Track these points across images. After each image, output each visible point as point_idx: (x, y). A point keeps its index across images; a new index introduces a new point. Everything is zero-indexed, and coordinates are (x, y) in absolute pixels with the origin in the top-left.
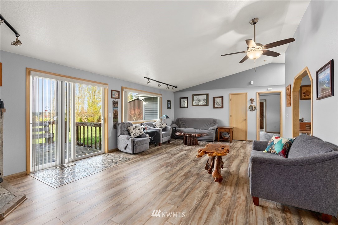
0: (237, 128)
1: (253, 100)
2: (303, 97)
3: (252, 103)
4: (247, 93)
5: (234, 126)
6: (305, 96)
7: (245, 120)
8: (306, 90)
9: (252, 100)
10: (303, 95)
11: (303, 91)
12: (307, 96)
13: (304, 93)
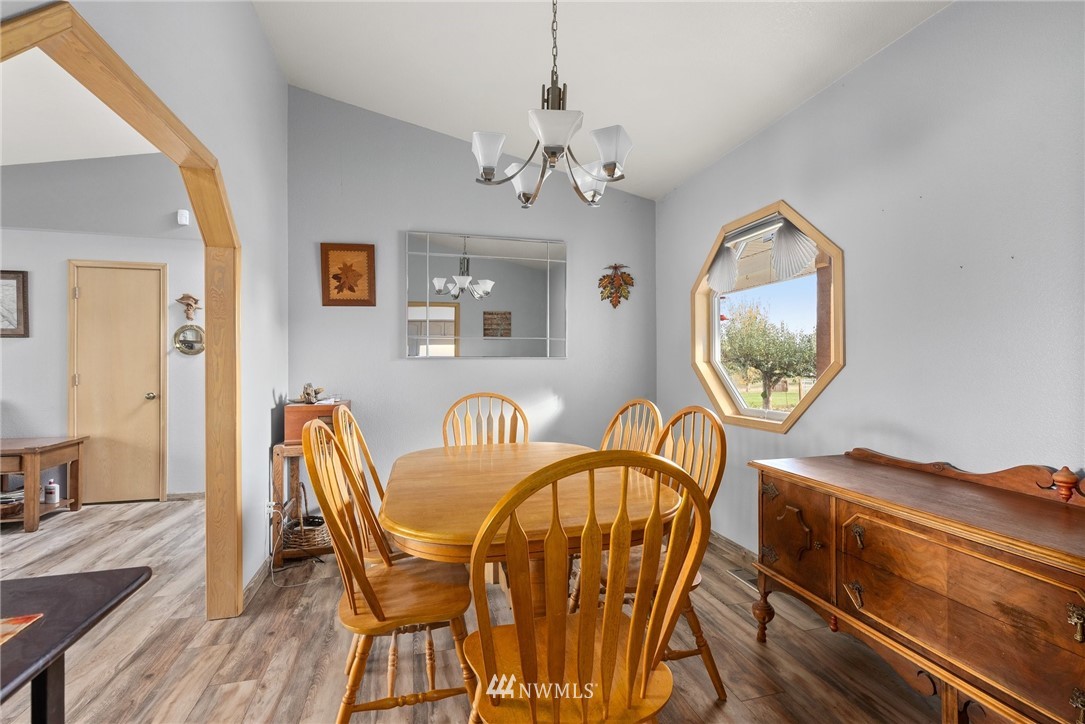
0: (112, 443)
1: (196, 302)
2: (334, 294)
3: (188, 318)
4: (164, 266)
5: (96, 430)
6: (340, 289)
7: (156, 397)
8: (345, 265)
9: (187, 302)
10: (334, 283)
11: (334, 270)
12: (349, 293)
13: (336, 277)
